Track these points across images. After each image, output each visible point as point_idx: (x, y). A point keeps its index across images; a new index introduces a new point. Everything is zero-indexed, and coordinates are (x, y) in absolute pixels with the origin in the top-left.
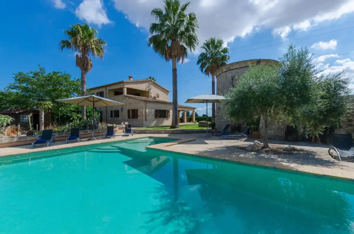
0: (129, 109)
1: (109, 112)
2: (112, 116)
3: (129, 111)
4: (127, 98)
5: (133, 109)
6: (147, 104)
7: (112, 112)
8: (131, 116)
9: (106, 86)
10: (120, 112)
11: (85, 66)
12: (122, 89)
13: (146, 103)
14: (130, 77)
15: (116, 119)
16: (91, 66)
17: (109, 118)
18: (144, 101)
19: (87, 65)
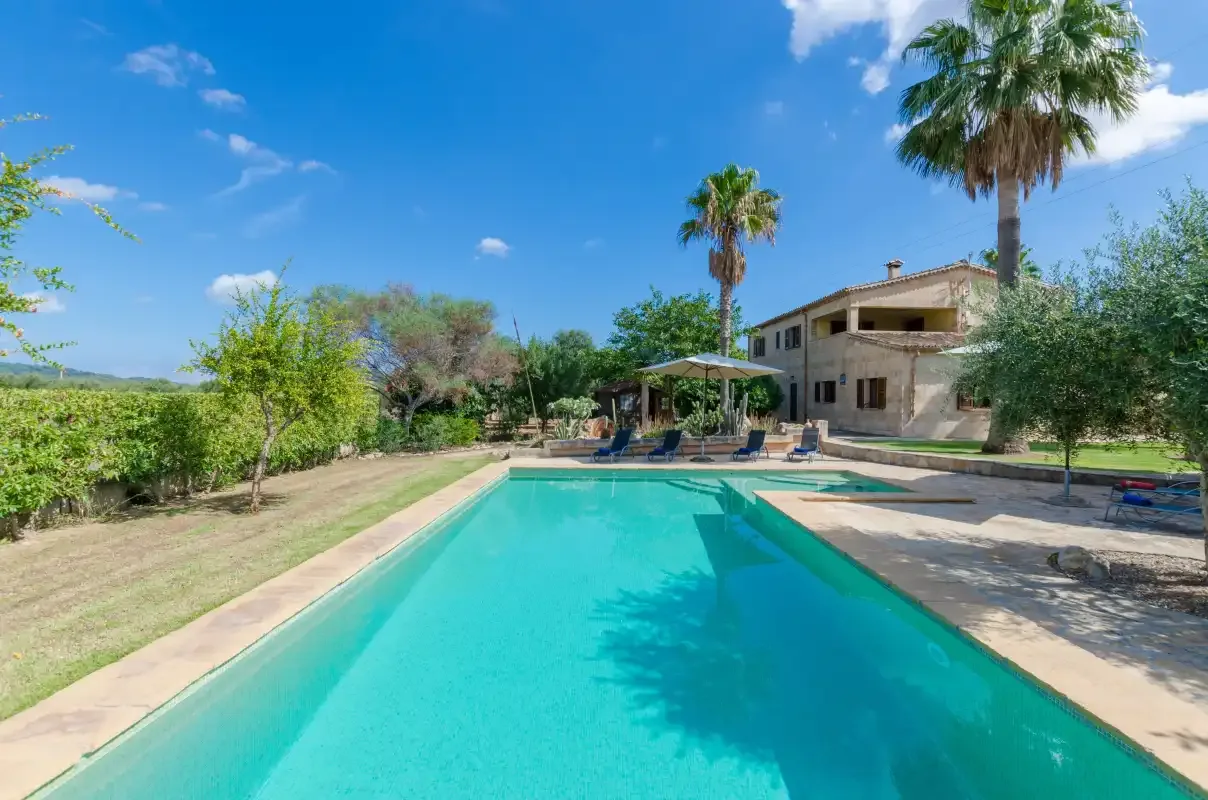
0: (861, 376)
1: (812, 388)
2: (817, 399)
3: (860, 383)
4: (857, 343)
5: (872, 376)
6: (917, 360)
7: (817, 385)
8: (866, 398)
9: (804, 310)
10: (838, 385)
11: (727, 273)
12: (843, 314)
13: (912, 355)
14: (890, 266)
15: (827, 407)
16: (743, 267)
17: (811, 404)
18: (906, 349)
19: (732, 270)
